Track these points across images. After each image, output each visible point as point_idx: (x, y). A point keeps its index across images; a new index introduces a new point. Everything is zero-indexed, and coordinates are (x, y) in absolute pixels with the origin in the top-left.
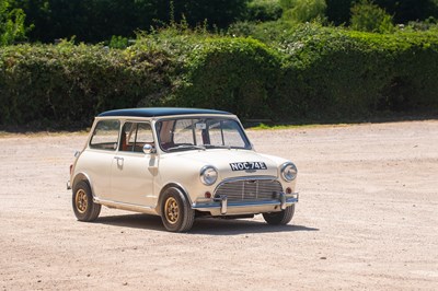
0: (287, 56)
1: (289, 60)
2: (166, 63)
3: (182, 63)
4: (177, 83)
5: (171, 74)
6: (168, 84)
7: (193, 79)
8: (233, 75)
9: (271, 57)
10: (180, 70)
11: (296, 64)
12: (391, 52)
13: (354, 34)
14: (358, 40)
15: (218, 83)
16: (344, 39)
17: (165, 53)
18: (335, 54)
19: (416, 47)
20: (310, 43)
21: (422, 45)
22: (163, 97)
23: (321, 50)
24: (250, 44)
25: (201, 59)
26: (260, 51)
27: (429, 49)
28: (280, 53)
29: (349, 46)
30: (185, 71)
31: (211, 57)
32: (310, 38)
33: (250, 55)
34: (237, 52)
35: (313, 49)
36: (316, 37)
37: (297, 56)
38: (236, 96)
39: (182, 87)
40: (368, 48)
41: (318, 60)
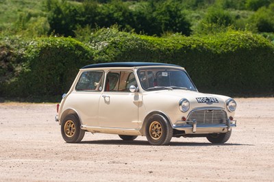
0: (97, 51)
1: (99, 54)
2: (9, 54)
3: (22, 55)
4: (18, 69)
5: (13, 62)
6: (11, 70)
7: (31, 66)
8: (60, 64)
9: (87, 52)
10: (20, 60)
11: (103, 57)
12: (169, 50)
13: (143, 37)
14: (146, 41)
15: (49, 70)
16: (137, 40)
17: (8, 47)
18: (131, 50)
19: (187, 47)
20: (113, 43)
21: (190, 46)
22: (8, 79)
23: (122, 47)
24: (71, 42)
25: (36, 52)
26: (78, 47)
27: (195, 49)
28: (92, 49)
29: (141, 46)
30: (25, 60)
31: (44, 50)
32: (112, 39)
33: (71, 50)
34: (62, 48)
35: (115, 47)
36: (117, 38)
37: (104, 52)
38: (61, 80)
39: (22, 72)
40: (154, 47)
41: (119, 55)
